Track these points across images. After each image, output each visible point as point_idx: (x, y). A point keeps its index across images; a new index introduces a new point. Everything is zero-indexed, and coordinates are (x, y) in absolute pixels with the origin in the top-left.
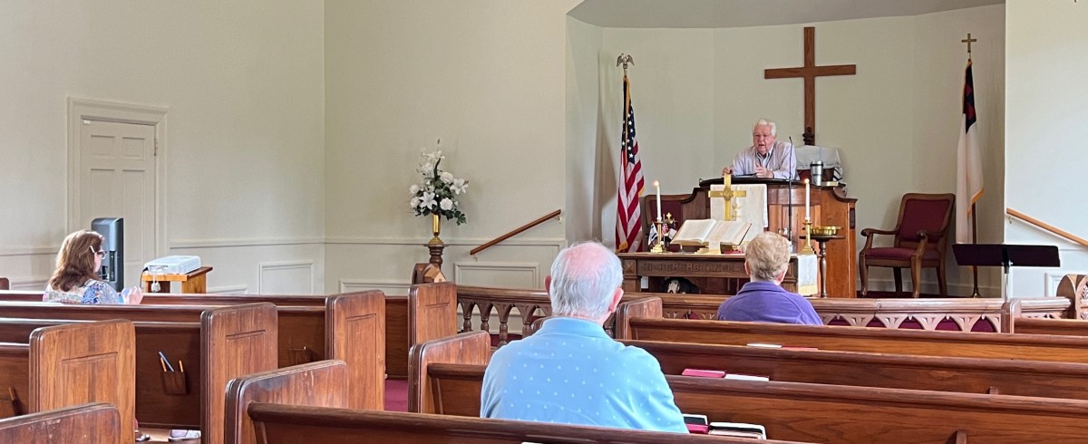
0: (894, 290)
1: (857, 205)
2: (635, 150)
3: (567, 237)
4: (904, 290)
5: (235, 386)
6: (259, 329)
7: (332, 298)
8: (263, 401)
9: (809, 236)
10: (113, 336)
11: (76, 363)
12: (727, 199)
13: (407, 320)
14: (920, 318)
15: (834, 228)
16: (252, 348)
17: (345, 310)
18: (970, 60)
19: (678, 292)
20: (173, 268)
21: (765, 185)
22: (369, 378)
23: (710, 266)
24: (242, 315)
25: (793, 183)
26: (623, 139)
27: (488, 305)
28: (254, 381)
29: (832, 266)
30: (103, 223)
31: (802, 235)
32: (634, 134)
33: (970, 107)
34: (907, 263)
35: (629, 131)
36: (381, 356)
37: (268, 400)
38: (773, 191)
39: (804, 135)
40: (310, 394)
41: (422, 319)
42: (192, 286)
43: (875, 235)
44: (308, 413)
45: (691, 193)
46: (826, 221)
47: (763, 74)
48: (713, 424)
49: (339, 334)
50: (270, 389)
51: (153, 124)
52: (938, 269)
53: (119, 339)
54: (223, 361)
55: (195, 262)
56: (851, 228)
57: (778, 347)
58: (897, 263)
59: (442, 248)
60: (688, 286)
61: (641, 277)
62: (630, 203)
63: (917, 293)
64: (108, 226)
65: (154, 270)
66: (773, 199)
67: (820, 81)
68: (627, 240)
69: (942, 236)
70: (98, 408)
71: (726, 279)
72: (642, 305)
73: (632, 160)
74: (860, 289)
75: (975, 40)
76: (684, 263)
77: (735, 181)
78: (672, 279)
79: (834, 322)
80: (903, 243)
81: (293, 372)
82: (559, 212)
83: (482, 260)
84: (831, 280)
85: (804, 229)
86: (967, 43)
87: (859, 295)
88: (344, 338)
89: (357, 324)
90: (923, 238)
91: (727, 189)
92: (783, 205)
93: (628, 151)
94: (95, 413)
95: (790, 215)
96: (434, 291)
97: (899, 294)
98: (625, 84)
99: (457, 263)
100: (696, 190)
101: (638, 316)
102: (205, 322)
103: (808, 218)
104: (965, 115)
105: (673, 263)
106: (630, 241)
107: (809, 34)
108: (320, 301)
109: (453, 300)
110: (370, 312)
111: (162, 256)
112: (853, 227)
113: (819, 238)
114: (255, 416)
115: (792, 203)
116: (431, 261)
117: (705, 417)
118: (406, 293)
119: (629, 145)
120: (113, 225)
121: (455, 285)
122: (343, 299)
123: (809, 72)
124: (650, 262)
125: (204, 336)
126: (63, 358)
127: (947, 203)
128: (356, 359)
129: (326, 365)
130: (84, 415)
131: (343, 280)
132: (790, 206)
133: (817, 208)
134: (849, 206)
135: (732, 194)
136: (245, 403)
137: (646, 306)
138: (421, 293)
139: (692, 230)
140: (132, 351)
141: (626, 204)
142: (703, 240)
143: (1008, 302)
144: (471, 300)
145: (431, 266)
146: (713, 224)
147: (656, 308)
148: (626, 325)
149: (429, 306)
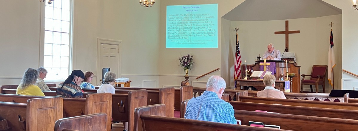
0: (310, 91)
1: (300, 68)
2: (239, 53)
3: (221, 75)
4: (313, 91)
5: (137, 110)
6: (143, 96)
7: (161, 89)
8: (144, 114)
9: (287, 76)
11: (97, 103)
13: (180, 95)
14: (319, 98)
15: (294, 74)
16: (141, 101)
17: (164, 92)
18: (332, 29)
19: (251, 90)
20: (122, 81)
22: (170, 110)
23: (259, 83)
24: (139, 92)
25: (283, 62)
26: (236, 50)
27: (200, 92)
28: (142, 108)
29: (293, 84)
30: (105, 69)
31: (285, 75)
32: (239, 49)
34: (314, 84)
36: (173, 104)
38: (277, 64)
39: (285, 49)
40: (156, 113)
41: (184, 95)
42: (126, 85)
43: (305, 76)
44: (156, 117)
45: (255, 64)
46: (292, 72)
47: (274, 33)
48: (265, 125)
49: (163, 98)
50: (146, 111)
51: (118, 45)
52: (323, 86)
53: (108, 98)
54: (134, 104)
55: (127, 79)
57: (282, 105)
58: (311, 84)
59: (188, 77)
60: (254, 88)
61: (241, 86)
62: (238, 66)
63: (317, 92)
64: (106, 70)
65: (117, 81)
66: (277, 66)
67: (290, 35)
69: (324, 77)
70: (102, 114)
72: (243, 93)
73: (239, 55)
74: (301, 91)
75: (333, 24)
76: (253, 82)
78: (249, 87)
79: (295, 99)
80: (313, 79)
81: (152, 106)
82: (219, 69)
83: (199, 81)
84: (293, 88)
85: (286, 74)
86: (331, 25)
87: (301, 92)
88: (164, 99)
89: (167, 95)
90: (319, 77)
92: (280, 68)
93: (238, 53)
94: (101, 115)
95: (282, 70)
96: (187, 88)
97: (312, 92)
98: (237, 35)
99: (192, 81)
100: (256, 63)
101: (242, 96)
102: (129, 94)
103: (287, 71)
104: (330, 44)
105: (250, 83)
106: (238, 76)
107: (287, 22)
108: (158, 90)
109: (192, 90)
110: (171, 92)
111: (119, 78)
112: (299, 74)
113: (290, 77)
114: (142, 118)
115: (283, 67)
116: (186, 80)
117: (263, 123)
118: (179, 88)
120: (108, 70)
121: (192, 86)
122: (164, 89)
123: (287, 32)
124: (244, 82)
125: (129, 97)
126: (94, 102)
127: (326, 68)
128: (167, 105)
129: (159, 105)
130: (98, 116)
131: (163, 85)
132: (282, 68)
133: (289, 68)
134: (298, 68)
135: (265, 64)
136: (139, 114)
137: (244, 93)
138: (184, 88)
139: (256, 74)
140: (111, 101)
141: (237, 67)
142: (259, 76)
143: (346, 94)
144: (196, 91)
145: (186, 82)
146: (261, 72)
147: (247, 94)
148: (239, 98)
149: (186, 92)
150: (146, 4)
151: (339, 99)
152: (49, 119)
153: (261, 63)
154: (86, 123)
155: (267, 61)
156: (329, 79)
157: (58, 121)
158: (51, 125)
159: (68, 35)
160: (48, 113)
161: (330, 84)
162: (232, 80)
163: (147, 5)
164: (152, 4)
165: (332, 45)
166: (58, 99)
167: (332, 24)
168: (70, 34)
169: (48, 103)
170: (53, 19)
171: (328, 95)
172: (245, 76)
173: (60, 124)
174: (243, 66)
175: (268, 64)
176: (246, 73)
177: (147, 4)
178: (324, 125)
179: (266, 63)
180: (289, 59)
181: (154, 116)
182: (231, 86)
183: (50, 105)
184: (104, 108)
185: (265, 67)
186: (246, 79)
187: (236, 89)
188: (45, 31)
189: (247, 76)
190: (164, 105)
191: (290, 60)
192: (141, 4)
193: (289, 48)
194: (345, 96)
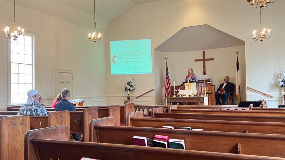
1: (215, 87)
2: (168, 77)
3: (155, 95)
5: (91, 121)
6: (95, 112)
7: (109, 106)
9: (206, 93)
10: (65, 114)
11: (58, 119)
12: (188, 86)
14: (230, 109)
15: (211, 91)
16: (93, 116)
17: (112, 109)
18: (238, 57)
19: (179, 105)
20: (77, 102)
21: (196, 83)
22: (117, 123)
23: (185, 99)
24: (91, 110)
25: (202, 82)
26: (166, 75)
27: (140, 108)
28: (95, 121)
29: (210, 99)
31: (204, 93)
32: (168, 73)
33: (238, 66)
36: (119, 118)
37: (98, 125)
38: (198, 84)
39: (203, 73)
40: (107, 123)
41: (127, 110)
42: (80, 105)
46: (209, 90)
47: (194, 61)
49: (111, 113)
50: (99, 122)
51: (72, 73)
52: (232, 100)
53: (66, 114)
55: (81, 101)
56: (214, 91)
59: (130, 97)
60: (181, 104)
61: (171, 102)
63: (228, 104)
66: (198, 85)
67: (206, 62)
71: (188, 102)
72: (173, 106)
73: (168, 79)
75: (239, 52)
76: (180, 99)
77: (190, 82)
78: (177, 102)
82: (153, 89)
83: (138, 99)
84: (210, 102)
89: (114, 111)
91: (189, 84)
93: (167, 77)
94: (63, 127)
95: (202, 89)
96: (129, 105)
98: (166, 63)
99: (133, 100)
100: (182, 84)
101: (172, 108)
102: (84, 111)
103: (205, 89)
104: (237, 68)
105: (178, 99)
106: (168, 95)
107: (204, 52)
108: (107, 107)
109: (133, 107)
110: (117, 109)
111: (74, 99)
113: (208, 93)
114: (96, 128)
116: (128, 100)
118: (124, 106)
121: (134, 104)
122: (111, 106)
123: (204, 60)
124: (173, 99)
125: (83, 114)
126: (55, 118)
129: (109, 118)
130: (60, 127)
132: (201, 87)
133: (207, 87)
134: (214, 87)
136: (93, 125)
138: (127, 105)
139: (182, 92)
140: (69, 117)
141: (167, 88)
142: (184, 94)
143: (251, 104)
144: (136, 107)
145: (128, 101)
146: (186, 91)
147: (176, 107)
148: (170, 110)
149: (128, 108)
151: (245, 109)
152: (18, 133)
153: (185, 84)
154: (51, 133)
156: (237, 94)
157: (28, 132)
158: (20, 138)
159: (31, 66)
160: (18, 128)
161: (238, 98)
163: (95, 40)
164: (99, 40)
166: (25, 117)
167: (237, 52)
168: (32, 65)
169: (17, 121)
170: (18, 53)
171: (237, 106)
172: (174, 94)
173: (30, 134)
176: (175, 92)
178: (236, 127)
181: (106, 126)
183: (19, 122)
184: (63, 123)
186: (175, 96)
187: (168, 105)
188: (12, 64)
189: (176, 94)
190: (113, 117)
191: (207, 81)
192: (90, 40)
193: (206, 72)
194: (250, 106)
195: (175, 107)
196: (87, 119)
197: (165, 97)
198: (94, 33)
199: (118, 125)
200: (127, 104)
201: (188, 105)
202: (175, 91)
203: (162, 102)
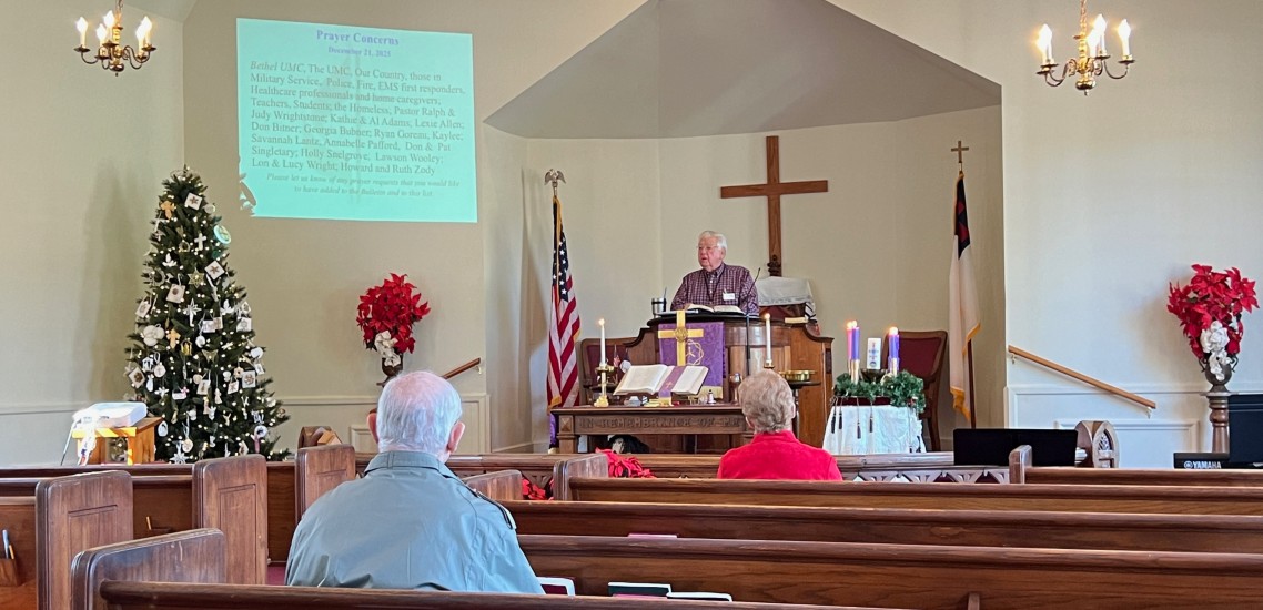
1: (833, 345)
2: (568, 285)
3: (488, 392)
5: (82, 559)
6: (110, 503)
7: (200, 465)
8: (120, 579)
13: (294, 491)
15: (807, 372)
16: (102, 527)
17: (216, 479)
18: (961, 172)
19: (623, 453)
21: (722, 323)
22: (248, 564)
23: (661, 420)
24: (88, 486)
26: (555, 272)
28: (107, 554)
32: (566, 266)
33: (963, 227)
35: (561, 262)
36: (262, 536)
37: (125, 578)
38: (735, 329)
39: (769, 265)
40: (177, 571)
41: (312, 489)
44: (178, 591)
45: (637, 336)
46: (797, 363)
47: (718, 193)
49: (210, 506)
50: (129, 565)
54: (64, 541)
56: (827, 372)
60: (633, 444)
61: (579, 436)
62: (563, 348)
67: (786, 200)
68: (561, 394)
69: (934, 381)
71: (682, 436)
72: (584, 462)
73: (565, 297)
75: (967, 149)
76: (631, 417)
81: (156, 543)
82: (478, 362)
86: (957, 153)
88: (216, 514)
89: (233, 496)
91: (680, 328)
93: (562, 288)
96: (327, 455)
98: (555, 206)
99: (353, 426)
100: (643, 331)
101: (579, 476)
102: (41, 497)
103: (770, 362)
104: (957, 237)
105: (620, 419)
106: (564, 394)
107: (772, 145)
109: (351, 468)
110: (249, 482)
112: (829, 372)
114: (110, 596)
115: (759, 342)
117: (668, 586)
119: (561, 278)
121: (352, 449)
122: (214, 466)
123: (773, 190)
124: (590, 418)
125: (41, 513)
127: (939, 341)
128: (232, 540)
129: (192, 536)
132: (754, 347)
133: (787, 349)
134: (824, 346)
135: (686, 334)
136: (96, 581)
137: (588, 465)
138: (311, 459)
139: (640, 379)
141: (559, 350)
142: (653, 389)
143: (1019, 448)
146: (663, 371)
147: (601, 467)
148: (565, 486)
149: (321, 474)
150: (110, 57)
151: (995, 471)
153: (664, 329)
155: (690, 319)
156: (954, 388)
161: (961, 409)
162: (541, 410)
163: (115, 60)
164: (144, 57)
165: (964, 242)
167: (960, 149)
171: (948, 456)
172: (600, 389)
174: (588, 347)
175: (696, 332)
176: (604, 375)
177: (117, 57)
179: (687, 328)
180: (785, 309)
181: (170, 587)
182: (534, 442)
185: (681, 348)
186: (602, 402)
187: (558, 452)
189: (610, 389)
190: (218, 532)
191: (789, 312)
192: (89, 56)
193: (786, 260)
194: (1010, 459)
195: (594, 466)
196: (65, 544)
197: (545, 405)
198: (110, 19)
199: (258, 581)
200: (310, 452)
201: (681, 452)
202: (607, 372)
203: (527, 436)
